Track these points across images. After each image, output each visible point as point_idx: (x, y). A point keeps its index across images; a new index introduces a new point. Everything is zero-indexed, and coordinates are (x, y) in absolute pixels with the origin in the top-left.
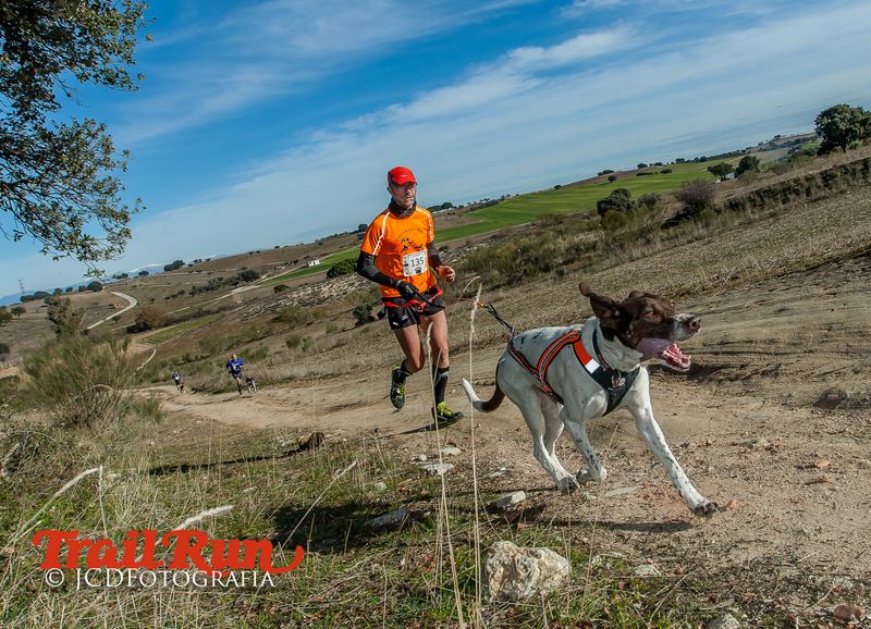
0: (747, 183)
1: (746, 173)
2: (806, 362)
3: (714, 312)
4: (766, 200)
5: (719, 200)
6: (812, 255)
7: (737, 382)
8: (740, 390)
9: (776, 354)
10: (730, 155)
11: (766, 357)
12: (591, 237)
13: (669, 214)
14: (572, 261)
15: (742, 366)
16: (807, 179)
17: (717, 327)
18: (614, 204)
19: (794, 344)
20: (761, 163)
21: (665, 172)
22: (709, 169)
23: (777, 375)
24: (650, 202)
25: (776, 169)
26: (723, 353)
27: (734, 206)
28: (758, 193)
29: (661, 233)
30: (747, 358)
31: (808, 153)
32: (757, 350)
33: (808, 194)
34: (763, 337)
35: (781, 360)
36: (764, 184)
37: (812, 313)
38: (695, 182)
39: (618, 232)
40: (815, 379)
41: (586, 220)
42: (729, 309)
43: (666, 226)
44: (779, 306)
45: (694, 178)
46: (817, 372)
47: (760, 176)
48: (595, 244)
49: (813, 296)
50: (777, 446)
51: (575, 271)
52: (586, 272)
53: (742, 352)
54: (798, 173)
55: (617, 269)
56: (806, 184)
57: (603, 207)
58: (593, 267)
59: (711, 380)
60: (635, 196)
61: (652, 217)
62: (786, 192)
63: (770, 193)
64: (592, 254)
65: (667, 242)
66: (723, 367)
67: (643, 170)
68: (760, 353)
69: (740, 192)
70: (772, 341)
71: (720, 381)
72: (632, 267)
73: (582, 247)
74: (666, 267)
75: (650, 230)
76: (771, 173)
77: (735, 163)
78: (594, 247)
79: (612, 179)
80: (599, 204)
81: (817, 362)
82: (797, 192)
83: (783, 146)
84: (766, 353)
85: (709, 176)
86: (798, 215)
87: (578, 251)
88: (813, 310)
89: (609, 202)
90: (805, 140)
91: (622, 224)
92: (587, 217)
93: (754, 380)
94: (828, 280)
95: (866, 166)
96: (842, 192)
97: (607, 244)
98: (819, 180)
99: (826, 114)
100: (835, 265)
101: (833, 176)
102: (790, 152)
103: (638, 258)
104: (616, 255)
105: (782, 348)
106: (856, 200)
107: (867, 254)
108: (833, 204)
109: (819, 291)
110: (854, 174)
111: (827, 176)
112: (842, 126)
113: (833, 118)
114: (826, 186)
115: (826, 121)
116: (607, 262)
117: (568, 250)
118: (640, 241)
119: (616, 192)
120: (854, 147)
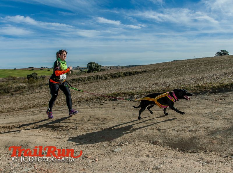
0: (70, 77)
2: (84, 126)
3: (59, 110)
4: (74, 81)
6: (86, 97)
7: (65, 131)
8: (66, 134)
9: (76, 123)
11: (74, 124)
12: (24, 85)
13: (48, 82)
14: (17, 91)
15: (67, 126)
16: (84, 78)
17: (60, 115)
18: (33, 77)
19: (81, 121)
20: (73, 72)
21: (48, 70)
23: (76, 129)
24: (43, 78)
26: (62, 122)
28: (72, 79)
29: (45, 86)
30: (68, 124)
31: (85, 72)
32: (71, 122)
33: (84, 82)
34: (73, 118)
35: (77, 125)
36: (74, 78)
39: (33, 84)
40: (86, 131)
41: (23, 80)
42: (64, 110)
43: (47, 85)
46: (87, 129)
47: (73, 75)
49: (86, 108)
50: (77, 151)
51: (17, 94)
52: (21, 95)
53: (67, 122)
54: (82, 76)
55: (31, 95)
57: (29, 77)
58: (24, 93)
59: (58, 130)
60: (39, 75)
61: (43, 82)
62: (79, 80)
63: (75, 80)
64: (24, 90)
65: (46, 89)
66: (61, 126)
67: (42, 69)
68: (72, 123)
70: (75, 120)
71: (60, 130)
72: (36, 95)
73: (21, 87)
74: (45, 96)
75: (42, 85)
76: (76, 75)
78: (25, 88)
79: (33, 70)
80: (28, 76)
81: (87, 126)
82: (81, 81)
83: (79, 69)
84: (73, 123)
86: (81, 86)
87: (19, 88)
88: (86, 112)
89: (31, 76)
90: (85, 69)
91: (34, 83)
92: (24, 79)
93: (70, 130)
94: (90, 104)
95: (98, 78)
96: (92, 82)
97: (29, 87)
98: (87, 79)
99: (90, 63)
100: (92, 100)
101: (90, 78)
102: (80, 71)
103: (38, 93)
104: (31, 91)
105: (78, 122)
106: (95, 85)
107: (100, 98)
108: (89, 85)
109: (88, 107)
110: (95, 78)
111: (89, 78)
112: (93, 67)
113: (91, 65)
114: (88, 80)
115: (90, 65)
116: (28, 93)
117: (16, 88)
118: (39, 88)
119: (33, 73)
120: (95, 72)
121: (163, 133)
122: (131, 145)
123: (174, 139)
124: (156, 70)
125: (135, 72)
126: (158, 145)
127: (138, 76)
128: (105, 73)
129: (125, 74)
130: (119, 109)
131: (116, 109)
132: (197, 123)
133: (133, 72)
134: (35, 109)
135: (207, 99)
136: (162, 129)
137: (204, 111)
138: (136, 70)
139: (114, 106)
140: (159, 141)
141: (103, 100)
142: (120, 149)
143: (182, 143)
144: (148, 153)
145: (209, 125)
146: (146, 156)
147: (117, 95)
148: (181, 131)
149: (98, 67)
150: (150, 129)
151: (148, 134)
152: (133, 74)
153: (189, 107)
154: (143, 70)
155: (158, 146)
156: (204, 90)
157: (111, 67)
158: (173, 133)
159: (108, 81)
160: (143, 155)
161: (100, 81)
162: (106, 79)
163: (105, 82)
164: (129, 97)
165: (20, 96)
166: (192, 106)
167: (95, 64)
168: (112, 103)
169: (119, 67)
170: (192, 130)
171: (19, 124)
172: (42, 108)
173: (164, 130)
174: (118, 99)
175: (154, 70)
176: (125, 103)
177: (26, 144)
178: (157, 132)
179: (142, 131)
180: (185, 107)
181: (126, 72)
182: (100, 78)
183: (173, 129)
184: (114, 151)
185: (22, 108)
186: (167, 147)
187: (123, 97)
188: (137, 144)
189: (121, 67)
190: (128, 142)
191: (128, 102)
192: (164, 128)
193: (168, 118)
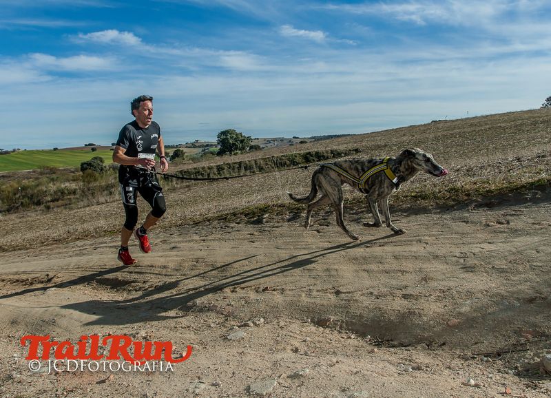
0: (176, 165)
1: (177, 159)
3: (135, 245)
6: (200, 215)
7: (139, 292)
9: (165, 275)
10: (168, 147)
11: (160, 277)
12: (73, 186)
14: (58, 200)
15: (144, 282)
16: (209, 168)
17: (135, 255)
18: (93, 166)
19: (177, 270)
20: (186, 154)
24: (115, 168)
25: (194, 160)
26: (135, 272)
28: (181, 172)
30: (147, 277)
31: (212, 153)
32: (155, 272)
33: (208, 176)
34: (160, 264)
35: (167, 279)
36: (185, 168)
37: (190, 251)
39: (91, 185)
41: (72, 174)
44: (173, 245)
46: (184, 288)
47: (184, 162)
48: (75, 190)
49: (192, 240)
50: (150, 337)
51: (58, 207)
52: (66, 209)
53: (146, 273)
54: (205, 164)
55: (87, 209)
56: (208, 171)
57: (85, 167)
58: (73, 205)
59: (124, 290)
60: (107, 163)
61: (115, 178)
62: (196, 174)
63: (187, 173)
64: (72, 197)
66: (133, 282)
68: (156, 274)
69: (171, 170)
70: (165, 267)
71: (130, 291)
72: (97, 208)
73: (66, 191)
74: (119, 211)
75: (113, 186)
76: (191, 161)
77: (171, 152)
78: (74, 192)
79: (93, 150)
80: (82, 164)
82: (203, 175)
83: (199, 147)
84: (160, 274)
86: (201, 189)
87: (63, 193)
88: (191, 249)
89: (89, 164)
90: (212, 145)
91: (95, 180)
92: (73, 172)
94: (203, 232)
95: (240, 167)
96: (226, 178)
97: (83, 191)
98: (215, 170)
99: (223, 133)
100: (208, 223)
101: (223, 169)
102: (203, 151)
103: (102, 203)
104: (88, 199)
105: (169, 271)
106: (233, 183)
107: (226, 218)
108: (221, 185)
109: (196, 238)
110: (234, 169)
111: (220, 168)
112: (231, 141)
113: (226, 136)
114: (219, 174)
115: (223, 137)
116: (82, 204)
117: (55, 192)
118: (106, 192)
119: (95, 158)
120: (236, 154)
121: (345, 300)
122: (269, 326)
123: (365, 314)
124: (385, 146)
125: (332, 152)
126: (328, 327)
128: (259, 155)
129: (307, 158)
130: (264, 243)
131: (255, 245)
132: (425, 279)
133: (327, 152)
134: (86, 242)
135: (467, 222)
136: (345, 291)
137: (451, 250)
138: (335, 148)
139: (252, 237)
140: (333, 318)
141: (233, 221)
142: (241, 333)
143: (382, 324)
144: (297, 345)
145: (452, 284)
146: (292, 350)
147: (265, 211)
148: (385, 296)
149: (242, 141)
150: (317, 291)
151: (313, 301)
152: (328, 158)
153: (420, 241)
154: (350, 146)
155: (327, 331)
156: (466, 198)
157: (274, 140)
158: (367, 302)
159: (265, 175)
160: (284, 349)
161: (245, 176)
162: (261, 169)
163: (259, 178)
164: (291, 214)
165: (64, 212)
166: (427, 238)
167: (237, 135)
168: (251, 229)
169: (295, 141)
170: (411, 295)
171: (48, 275)
172: (101, 240)
173: (349, 293)
174: (265, 220)
176: (279, 229)
177: (51, 318)
178: (332, 297)
179: (300, 296)
180: (411, 241)
181: (309, 153)
182: (246, 168)
183: (371, 290)
184: (228, 337)
185: (60, 240)
186: (347, 333)
187: (277, 215)
188: (282, 324)
189: (298, 141)
190: (264, 318)
191: (286, 228)
192: (350, 288)
193: (364, 267)
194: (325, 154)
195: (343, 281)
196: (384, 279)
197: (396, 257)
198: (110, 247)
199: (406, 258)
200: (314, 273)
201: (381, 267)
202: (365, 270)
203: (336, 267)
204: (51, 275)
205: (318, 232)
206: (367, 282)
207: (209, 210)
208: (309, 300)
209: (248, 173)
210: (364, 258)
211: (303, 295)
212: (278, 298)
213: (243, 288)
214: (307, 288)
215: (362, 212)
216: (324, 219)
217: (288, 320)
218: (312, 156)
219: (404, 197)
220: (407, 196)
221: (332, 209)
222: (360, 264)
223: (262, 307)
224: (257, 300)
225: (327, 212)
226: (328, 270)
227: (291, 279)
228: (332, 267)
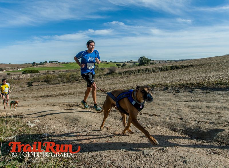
0: (124, 69)
1: (124, 67)
4: (126, 73)
5: (117, 72)
10: (121, 62)
13: (106, 73)
16: (135, 70)
20: (127, 65)
21: (107, 63)
22: (116, 64)
24: (102, 69)
25: (129, 67)
27: (120, 73)
28: (125, 71)
31: (136, 65)
33: (135, 73)
36: (126, 70)
38: (113, 67)
43: (105, 75)
45: (113, 66)
47: (126, 68)
54: (133, 69)
60: (100, 67)
61: (102, 73)
62: (130, 72)
63: (127, 72)
65: (104, 79)
67: (102, 62)
69: (121, 70)
75: (101, 75)
77: (122, 64)
82: (132, 73)
83: (132, 63)
85: (116, 66)
86: (132, 77)
90: (136, 62)
95: (146, 70)
96: (141, 74)
98: (137, 71)
99: (141, 58)
101: (140, 71)
102: (133, 64)
103: (98, 81)
106: (144, 76)
108: (139, 76)
110: (144, 71)
111: (139, 71)
112: (143, 61)
115: (140, 59)
118: (99, 77)
120: (145, 66)
121: (185, 122)
122: (153, 129)
123: (193, 128)
124: (204, 64)
125: (182, 66)
126: (177, 131)
127: (184, 69)
128: (153, 66)
129: (172, 68)
133: (180, 66)
136: (185, 118)
138: (183, 64)
140: (179, 128)
143: (200, 133)
147: (154, 86)
148: (202, 122)
149: (147, 61)
150: (173, 117)
151: (171, 121)
152: (180, 68)
153: (218, 101)
154: (189, 64)
155: (176, 133)
157: (160, 61)
158: (193, 123)
159: (156, 73)
161: (148, 73)
162: (154, 71)
163: (153, 74)
164: (165, 88)
166: (222, 100)
167: (146, 59)
169: (167, 61)
170: (213, 123)
171: (78, 104)
173: (186, 119)
174: (154, 89)
175: (201, 65)
176: (159, 93)
177: (77, 118)
178: (179, 120)
179: (166, 118)
180: (215, 101)
181: (173, 66)
182: (148, 71)
183: (195, 119)
186: (185, 135)
187: (159, 88)
188: (158, 128)
189: (169, 61)
190: (152, 125)
191: (162, 93)
192: (187, 117)
193: (193, 110)
194: (179, 67)
195: (184, 114)
196: (201, 115)
197: (207, 107)
198: (99, 96)
199: (212, 107)
200: (172, 110)
201: (200, 110)
202: (194, 111)
203: (181, 109)
204: (79, 104)
205: (175, 95)
206: (194, 116)
207: (134, 85)
208: (170, 121)
209: (149, 72)
210: (194, 106)
211: (167, 118)
212: (157, 119)
213: (144, 114)
214: (169, 116)
215: (194, 88)
216: (178, 90)
217: (161, 127)
218: (174, 67)
219: (212, 83)
220: (214, 83)
221: (181, 87)
222: (192, 108)
223: (151, 121)
224: (149, 119)
225: (179, 88)
226: (178, 110)
227: (163, 112)
228: (180, 109)
